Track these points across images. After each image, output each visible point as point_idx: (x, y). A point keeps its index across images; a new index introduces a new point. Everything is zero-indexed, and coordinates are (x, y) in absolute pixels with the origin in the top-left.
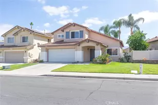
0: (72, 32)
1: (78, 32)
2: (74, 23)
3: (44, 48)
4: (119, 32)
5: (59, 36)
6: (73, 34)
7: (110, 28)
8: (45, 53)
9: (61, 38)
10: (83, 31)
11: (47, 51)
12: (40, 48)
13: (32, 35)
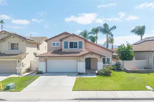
0: (70, 43)
1: (76, 43)
2: (73, 34)
3: (43, 59)
4: (97, 37)
5: (54, 44)
6: (71, 44)
7: (89, 34)
8: (44, 64)
9: (56, 46)
10: (81, 42)
11: (46, 61)
12: (38, 58)
13: (24, 43)
